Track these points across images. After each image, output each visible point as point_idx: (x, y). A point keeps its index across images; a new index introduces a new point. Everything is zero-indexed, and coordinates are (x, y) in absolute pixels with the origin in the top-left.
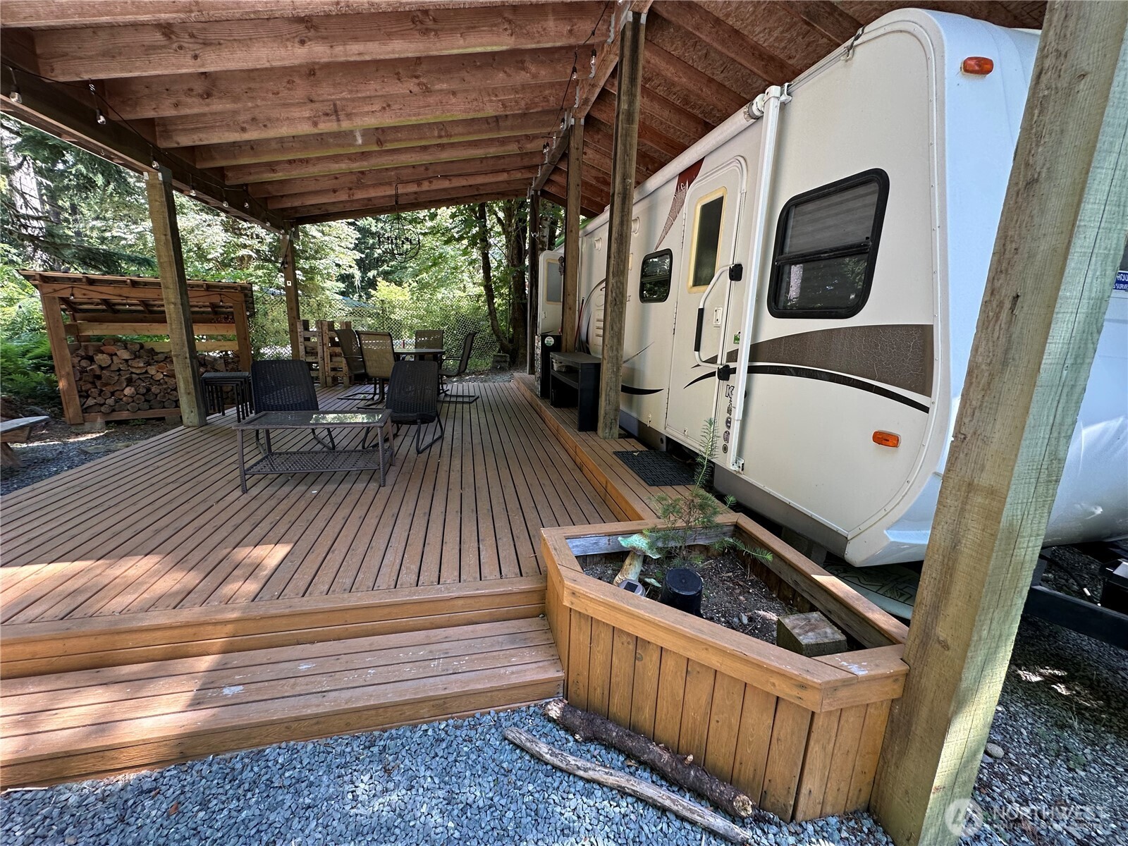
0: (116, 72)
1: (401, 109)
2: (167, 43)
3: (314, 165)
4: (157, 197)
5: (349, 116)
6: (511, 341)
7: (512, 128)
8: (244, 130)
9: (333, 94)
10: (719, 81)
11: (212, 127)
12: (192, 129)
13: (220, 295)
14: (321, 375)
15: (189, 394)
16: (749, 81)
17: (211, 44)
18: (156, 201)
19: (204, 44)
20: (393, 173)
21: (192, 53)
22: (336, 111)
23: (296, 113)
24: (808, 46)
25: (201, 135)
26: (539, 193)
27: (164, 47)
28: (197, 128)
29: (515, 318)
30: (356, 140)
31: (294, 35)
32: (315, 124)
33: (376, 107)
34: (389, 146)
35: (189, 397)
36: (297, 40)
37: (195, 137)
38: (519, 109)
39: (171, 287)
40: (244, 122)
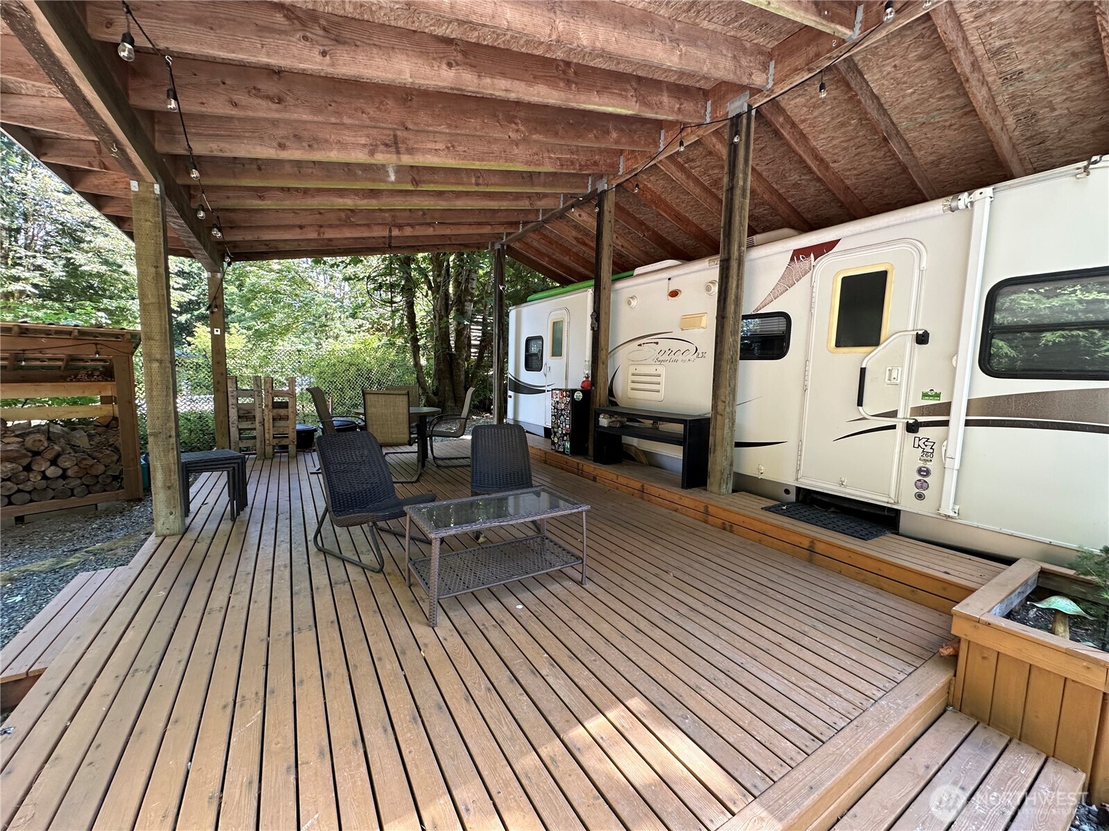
0: (212, 48)
1: (465, 151)
2: (288, 28)
3: (313, 197)
4: (149, 216)
5: (410, 151)
6: (435, 394)
7: (544, 185)
8: (282, 146)
9: (431, 125)
10: (759, 171)
11: (238, 137)
12: (210, 135)
13: (96, 344)
14: (258, 445)
15: (169, 488)
16: (787, 175)
17: (345, 43)
18: (146, 220)
19: (336, 41)
20: (387, 215)
21: (321, 48)
22: (396, 143)
23: (348, 137)
24: (856, 155)
25: (222, 145)
26: (505, 247)
27: (285, 32)
28: (218, 135)
29: (440, 370)
30: (389, 176)
31: (442, 55)
32: (372, 153)
33: (440, 146)
34: (425, 187)
35: (169, 492)
36: (445, 61)
37: (214, 146)
38: (574, 169)
39: (157, 338)
40: (282, 138)
